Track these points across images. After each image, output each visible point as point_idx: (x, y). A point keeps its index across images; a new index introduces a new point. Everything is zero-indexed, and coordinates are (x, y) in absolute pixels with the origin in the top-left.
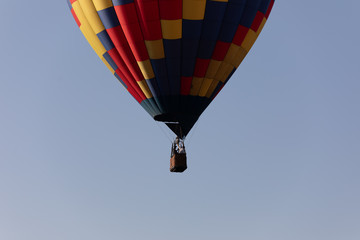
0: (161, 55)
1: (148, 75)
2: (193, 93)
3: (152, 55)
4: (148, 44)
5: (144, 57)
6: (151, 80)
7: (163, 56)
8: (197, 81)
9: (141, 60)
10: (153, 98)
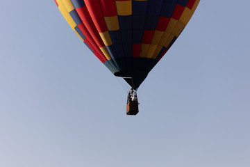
0: (117, 28)
1: (108, 43)
2: (142, 55)
3: (110, 27)
4: (107, 19)
5: (104, 29)
6: (110, 46)
7: (118, 28)
8: (145, 47)
9: (102, 31)
10: (112, 60)
